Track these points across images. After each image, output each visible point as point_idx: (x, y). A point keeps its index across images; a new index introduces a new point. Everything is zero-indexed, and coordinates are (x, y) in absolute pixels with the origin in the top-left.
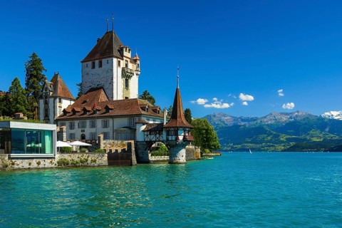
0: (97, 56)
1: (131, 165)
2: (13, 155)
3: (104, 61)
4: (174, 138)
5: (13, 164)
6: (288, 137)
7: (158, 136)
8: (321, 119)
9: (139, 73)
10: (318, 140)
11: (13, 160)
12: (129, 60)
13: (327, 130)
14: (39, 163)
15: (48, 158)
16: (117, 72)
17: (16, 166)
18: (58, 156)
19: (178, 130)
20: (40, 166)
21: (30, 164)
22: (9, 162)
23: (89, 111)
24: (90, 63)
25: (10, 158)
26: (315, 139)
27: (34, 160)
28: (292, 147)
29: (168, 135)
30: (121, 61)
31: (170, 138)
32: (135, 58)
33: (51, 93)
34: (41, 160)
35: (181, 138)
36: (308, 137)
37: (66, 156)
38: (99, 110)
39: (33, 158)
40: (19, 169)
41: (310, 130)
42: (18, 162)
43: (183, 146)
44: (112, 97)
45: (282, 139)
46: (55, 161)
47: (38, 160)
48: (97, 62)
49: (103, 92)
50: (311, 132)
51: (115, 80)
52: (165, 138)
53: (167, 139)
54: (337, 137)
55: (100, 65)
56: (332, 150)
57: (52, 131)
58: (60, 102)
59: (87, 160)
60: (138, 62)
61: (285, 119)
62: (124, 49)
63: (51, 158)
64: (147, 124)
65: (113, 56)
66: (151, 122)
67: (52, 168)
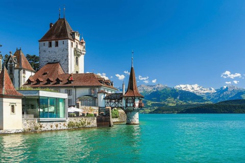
0: (53, 37)
1: (110, 126)
2: (41, 119)
3: (60, 42)
4: (132, 105)
5: (41, 127)
6: (153, 103)
7: (117, 103)
8: (174, 90)
9: (85, 53)
10: (173, 105)
11: (41, 123)
12: (78, 42)
13: (178, 98)
14: (57, 126)
15: (62, 121)
16: (71, 51)
17: (43, 129)
18: (68, 120)
19: (135, 99)
20: (58, 128)
21: (51, 126)
22: (38, 125)
23: (52, 81)
24: (47, 43)
25: (39, 122)
26: (171, 105)
27: (54, 123)
28: (156, 110)
29: (127, 102)
30: (74, 43)
31: (129, 105)
32: (82, 41)
33: (16, 65)
34: (58, 123)
35: (137, 105)
36: (166, 103)
37: (73, 120)
38: (61, 81)
39: (53, 121)
40: (45, 131)
41: (167, 98)
42: (44, 124)
43: (138, 111)
44: (68, 71)
45: (149, 104)
46: (66, 124)
47: (56, 123)
48: (53, 42)
49: (60, 67)
50: (168, 99)
51: (69, 57)
52: (124, 105)
53: (126, 106)
54: (185, 103)
55: (57, 45)
56: (182, 112)
57: (64, 99)
58: (24, 73)
59: (85, 123)
60: (84, 44)
61: (150, 89)
62: (76, 34)
63: (64, 121)
64: (107, 93)
65: (68, 39)
66: (110, 92)
67: (65, 129)
